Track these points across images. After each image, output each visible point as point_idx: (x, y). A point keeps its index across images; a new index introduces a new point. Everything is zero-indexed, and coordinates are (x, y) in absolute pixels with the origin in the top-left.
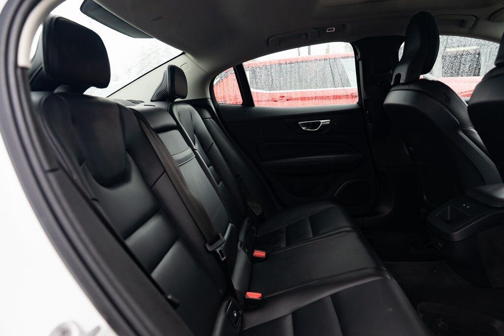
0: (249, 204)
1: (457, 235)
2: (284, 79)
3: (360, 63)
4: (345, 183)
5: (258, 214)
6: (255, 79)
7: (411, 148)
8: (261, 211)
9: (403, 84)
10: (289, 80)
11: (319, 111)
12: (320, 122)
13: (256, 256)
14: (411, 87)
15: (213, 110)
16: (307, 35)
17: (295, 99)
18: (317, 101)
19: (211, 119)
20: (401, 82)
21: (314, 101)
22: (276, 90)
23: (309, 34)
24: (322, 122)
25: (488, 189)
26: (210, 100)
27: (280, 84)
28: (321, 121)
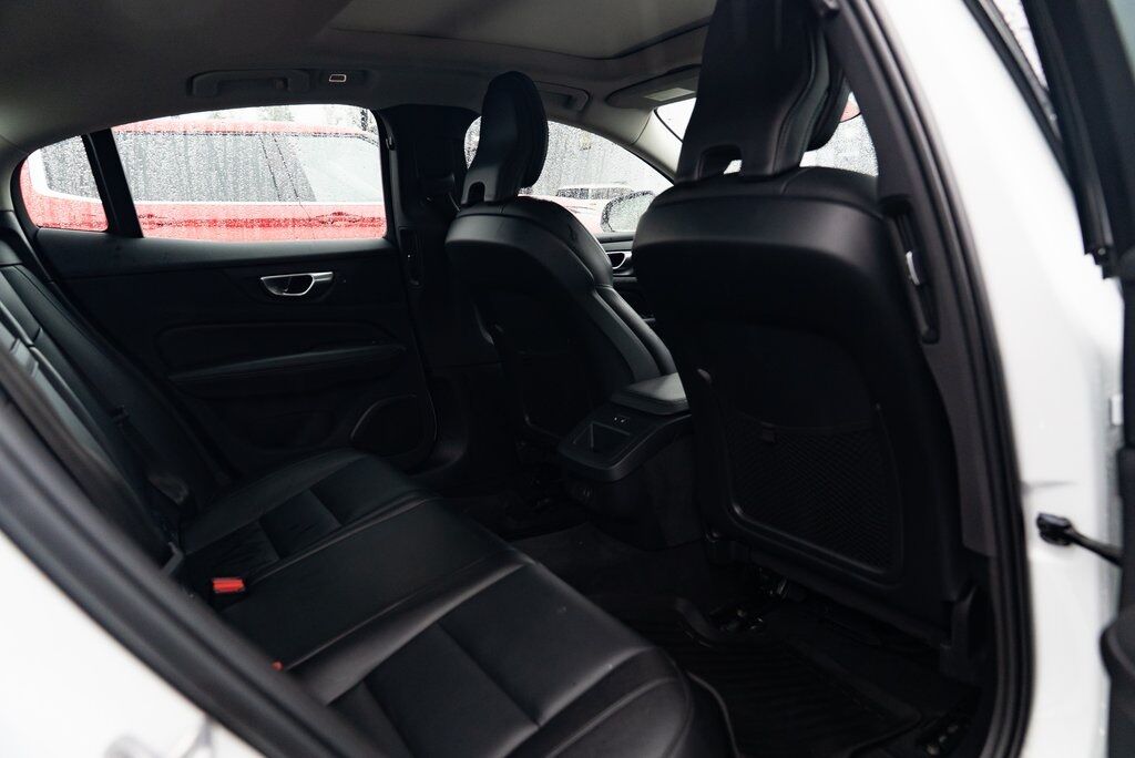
0: (155, 479)
1: (617, 470)
2: (220, 175)
3: (393, 155)
4: (369, 410)
5: (179, 500)
6: (144, 169)
7: (498, 327)
8: (185, 492)
9: (490, 204)
10: (230, 178)
11: (307, 252)
12: (310, 279)
13: (222, 591)
14: (508, 210)
15: (23, 242)
16: (285, 81)
17: (246, 222)
18: (298, 230)
19: (21, 267)
20: (486, 199)
21: (290, 229)
22: (200, 200)
23: (289, 80)
24: (316, 278)
25: (646, 388)
26: (12, 216)
27: (209, 186)
28: (313, 275)
